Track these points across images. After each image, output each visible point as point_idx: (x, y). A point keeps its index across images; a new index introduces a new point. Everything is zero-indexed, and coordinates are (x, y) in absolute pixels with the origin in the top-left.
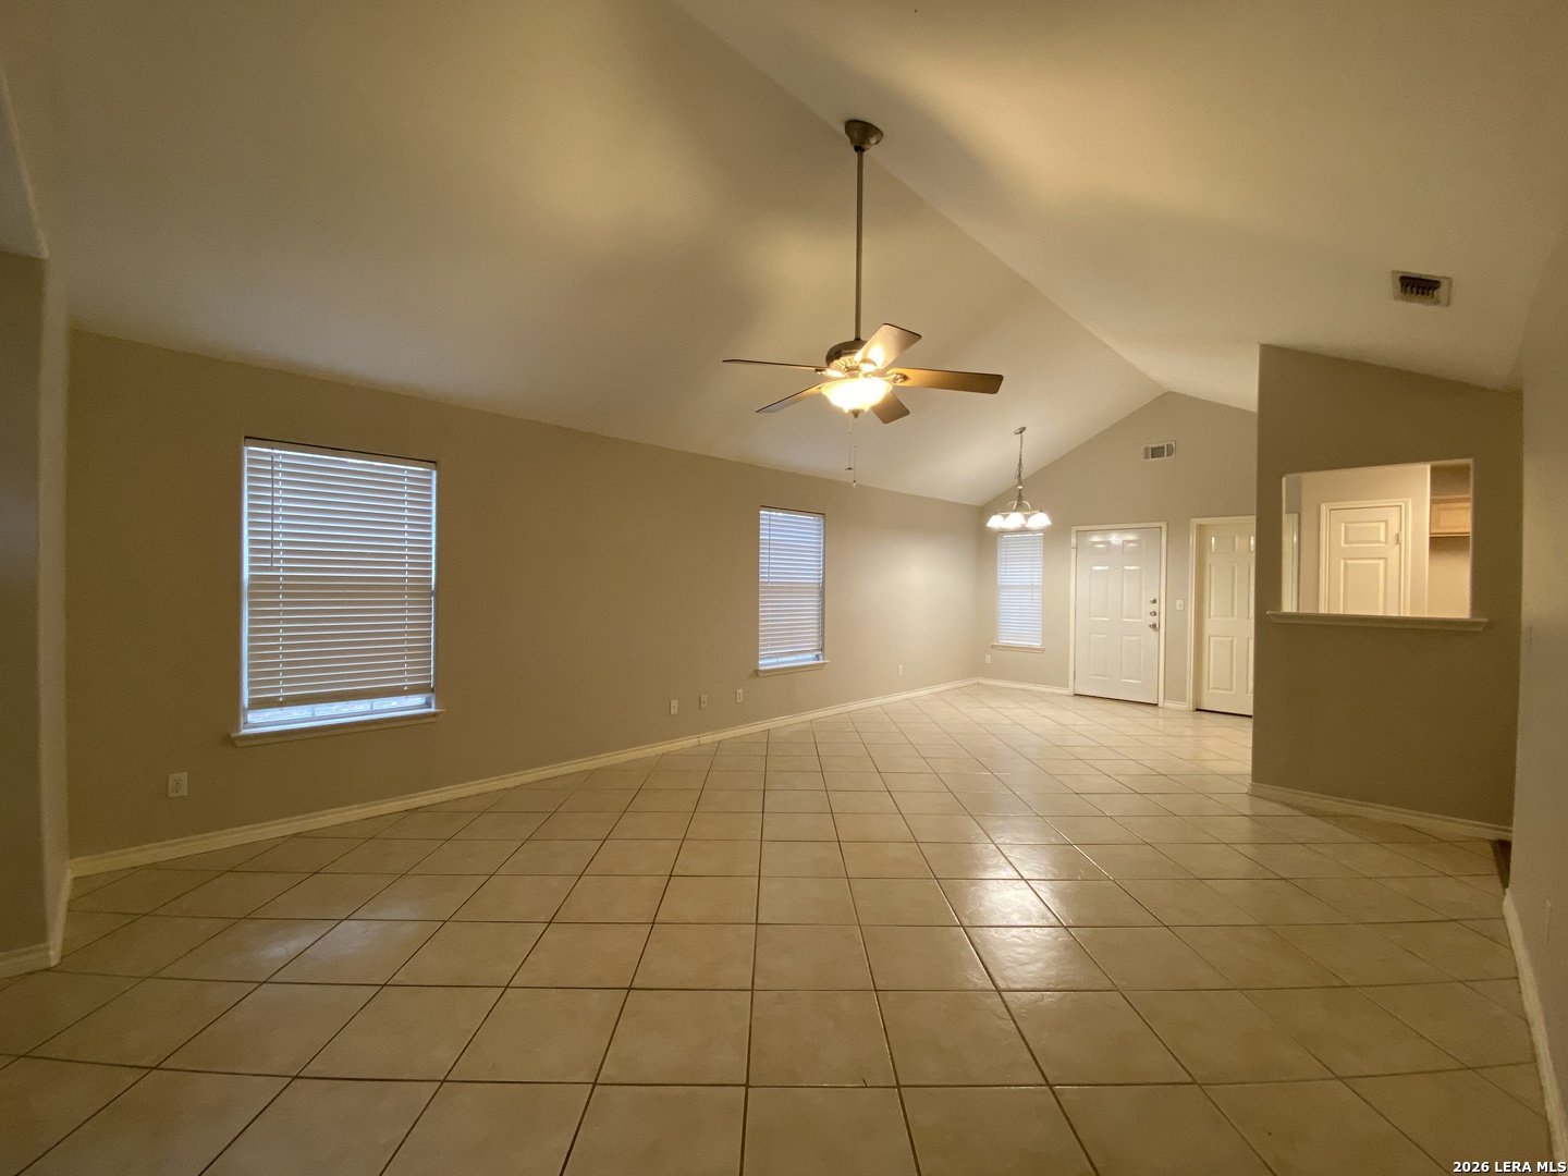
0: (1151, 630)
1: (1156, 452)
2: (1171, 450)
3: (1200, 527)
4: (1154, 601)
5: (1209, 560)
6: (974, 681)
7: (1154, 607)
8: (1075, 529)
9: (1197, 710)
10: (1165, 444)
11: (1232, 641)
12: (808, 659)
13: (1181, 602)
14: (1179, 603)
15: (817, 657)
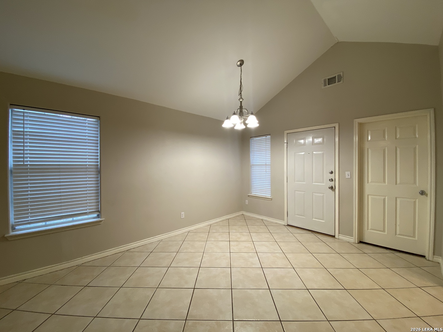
0: (330, 190)
1: (331, 81)
2: (340, 78)
3: (361, 125)
4: (332, 173)
5: (366, 146)
6: (241, 213)
7: (332, 176)
8: (286, 132)
9: (361, 242)
10: (336, 75)
11: (384, 200)
12: (90, 218)
13: (349, 173)
14: (347, 173)
15: (98, 216)
